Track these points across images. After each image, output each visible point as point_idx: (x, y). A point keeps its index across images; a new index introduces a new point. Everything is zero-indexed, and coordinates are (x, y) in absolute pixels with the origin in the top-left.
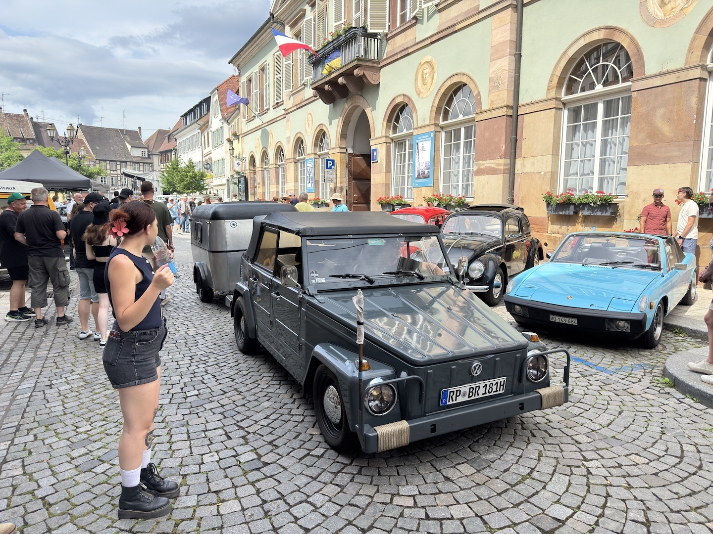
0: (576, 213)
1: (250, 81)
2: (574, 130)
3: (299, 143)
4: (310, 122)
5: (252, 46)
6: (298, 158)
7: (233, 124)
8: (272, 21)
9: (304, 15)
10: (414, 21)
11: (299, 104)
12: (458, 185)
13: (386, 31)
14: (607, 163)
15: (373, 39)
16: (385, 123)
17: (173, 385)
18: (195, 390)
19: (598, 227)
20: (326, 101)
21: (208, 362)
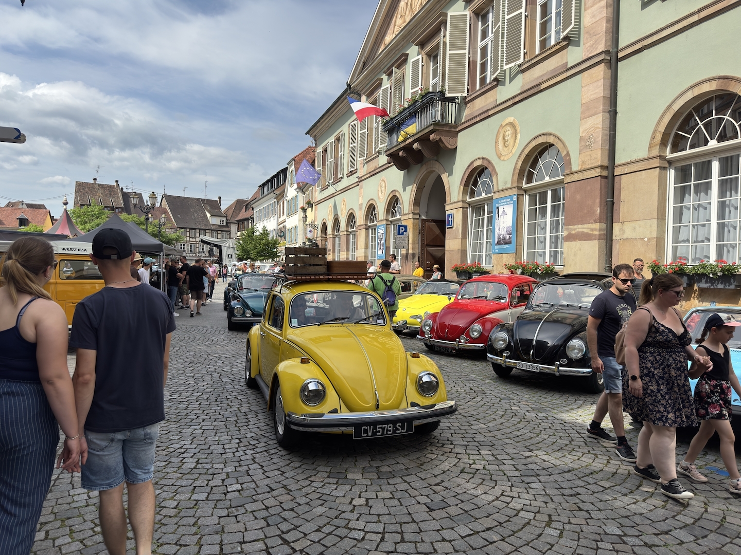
0: (690, 285)
1: (325, 151)
3: (371, 209)
4: (383, 189)
5: (329, 116)
6: (369, 224)
7: (308, 192)
8: (349, 92)
9: (380, 85)
10: (495, 83)
11: (373, 171)
12: (544, 253)
13: (465, 94)
14: (726, 229)
15: (450, 104)
16: (462, 187)
17: (214, 474)
18: (238, 483)
19: (719, 303)
20: (400, 168)
21: (257, 447)
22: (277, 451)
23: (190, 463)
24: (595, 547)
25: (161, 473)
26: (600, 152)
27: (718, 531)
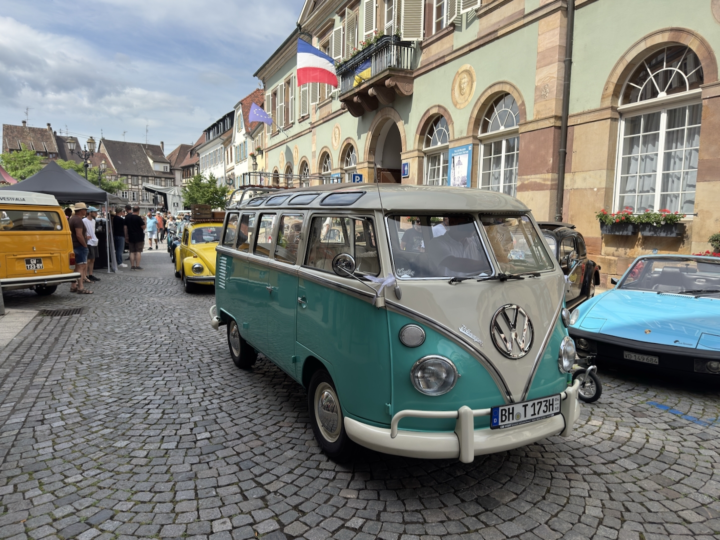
0: (635, 233)
1: (275, 94)
2: (631, 144)
3: (325, 157)
4: (337, 136)
5: (278, 58)
6: (323, 173)
7: (257, 138)
8: (299, 32)
9: (332, 26)
10: (452, 28)
11: (326, 117)
13: (421, 39)
14: (670, 179)
15: (406, 48)
16: (418, 136)
17: (181, 424)
18: (206, 431)
19: (661, 250)
20: (355, 114)
21: (223, 396)
22: (243, 399)
23: (156, 414)
24: (550, 477)
25: (127, 425)
26: (554, 102)
27: (658, 459)
